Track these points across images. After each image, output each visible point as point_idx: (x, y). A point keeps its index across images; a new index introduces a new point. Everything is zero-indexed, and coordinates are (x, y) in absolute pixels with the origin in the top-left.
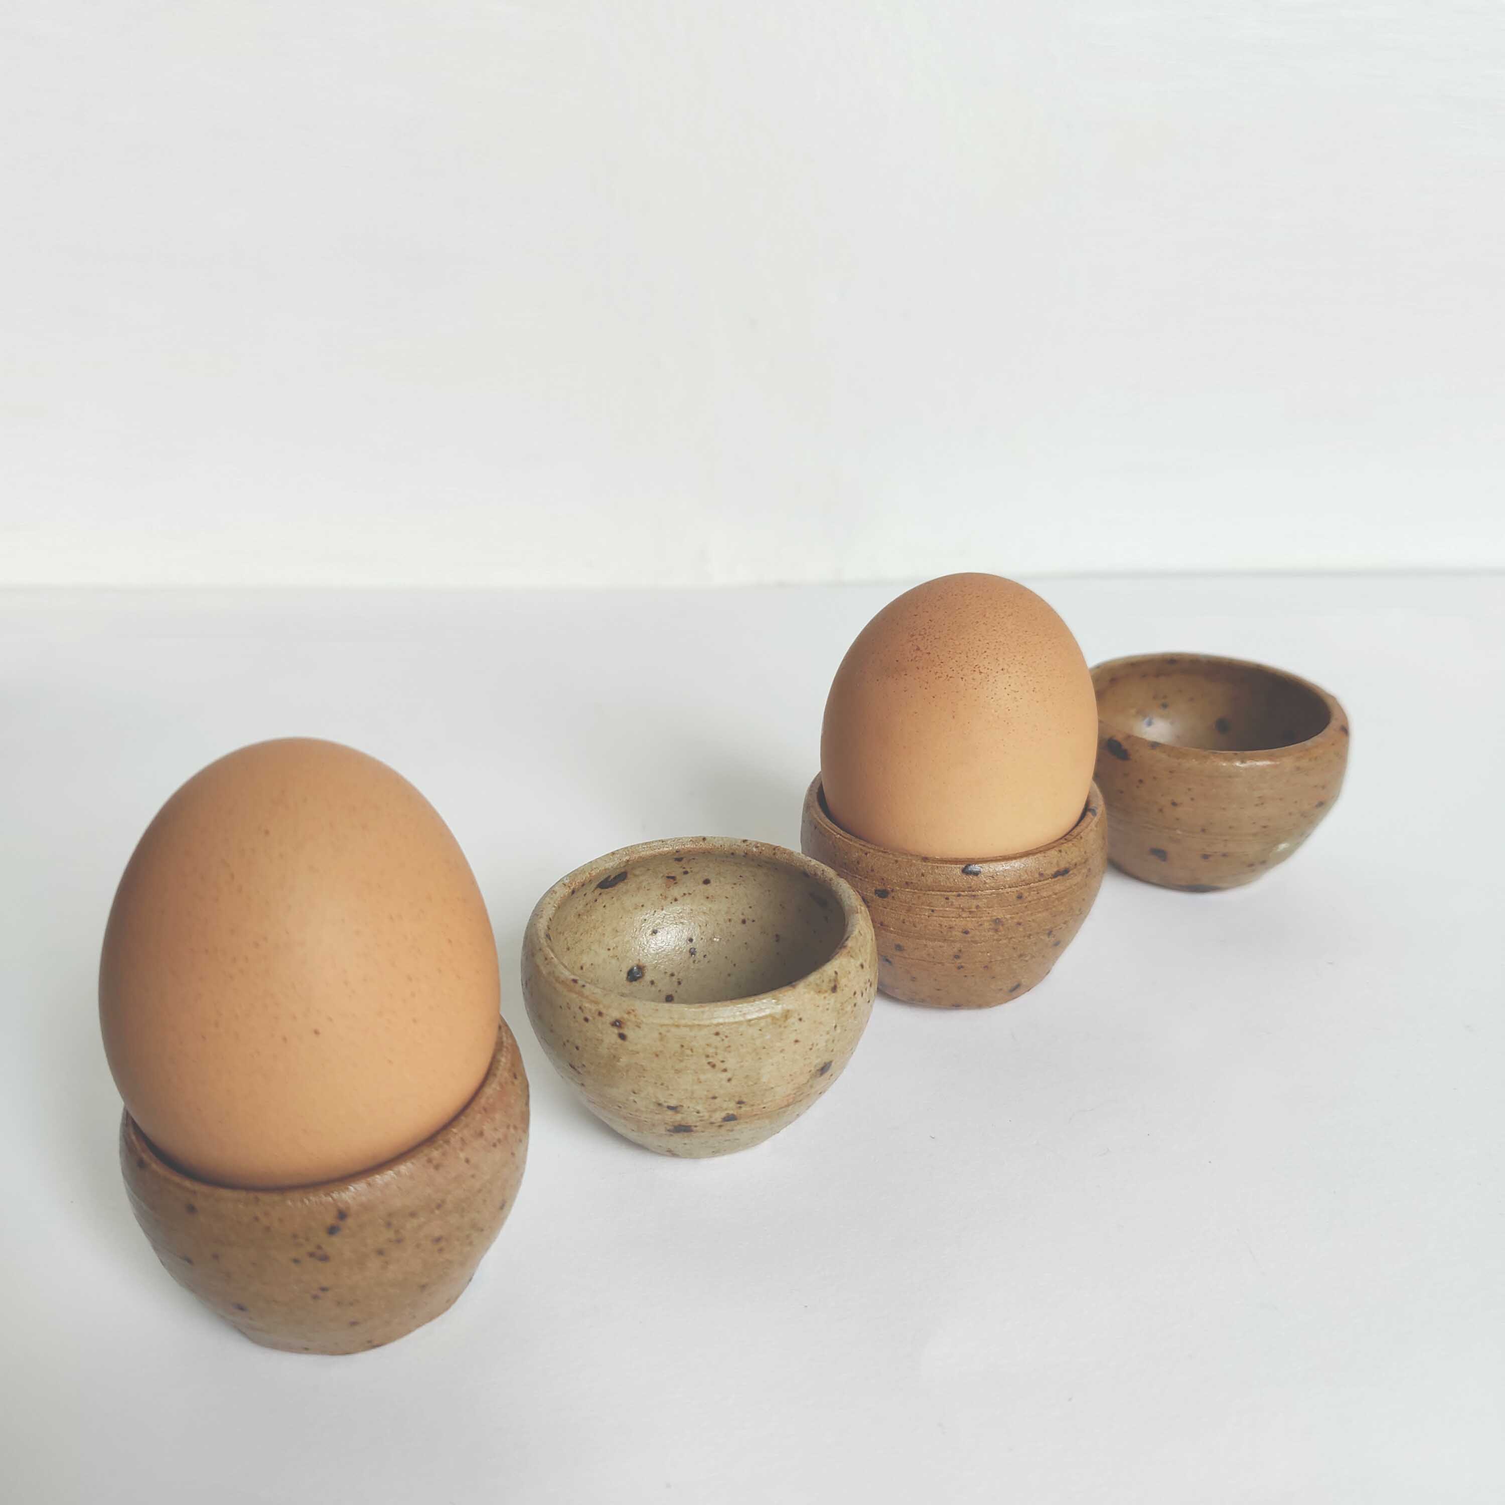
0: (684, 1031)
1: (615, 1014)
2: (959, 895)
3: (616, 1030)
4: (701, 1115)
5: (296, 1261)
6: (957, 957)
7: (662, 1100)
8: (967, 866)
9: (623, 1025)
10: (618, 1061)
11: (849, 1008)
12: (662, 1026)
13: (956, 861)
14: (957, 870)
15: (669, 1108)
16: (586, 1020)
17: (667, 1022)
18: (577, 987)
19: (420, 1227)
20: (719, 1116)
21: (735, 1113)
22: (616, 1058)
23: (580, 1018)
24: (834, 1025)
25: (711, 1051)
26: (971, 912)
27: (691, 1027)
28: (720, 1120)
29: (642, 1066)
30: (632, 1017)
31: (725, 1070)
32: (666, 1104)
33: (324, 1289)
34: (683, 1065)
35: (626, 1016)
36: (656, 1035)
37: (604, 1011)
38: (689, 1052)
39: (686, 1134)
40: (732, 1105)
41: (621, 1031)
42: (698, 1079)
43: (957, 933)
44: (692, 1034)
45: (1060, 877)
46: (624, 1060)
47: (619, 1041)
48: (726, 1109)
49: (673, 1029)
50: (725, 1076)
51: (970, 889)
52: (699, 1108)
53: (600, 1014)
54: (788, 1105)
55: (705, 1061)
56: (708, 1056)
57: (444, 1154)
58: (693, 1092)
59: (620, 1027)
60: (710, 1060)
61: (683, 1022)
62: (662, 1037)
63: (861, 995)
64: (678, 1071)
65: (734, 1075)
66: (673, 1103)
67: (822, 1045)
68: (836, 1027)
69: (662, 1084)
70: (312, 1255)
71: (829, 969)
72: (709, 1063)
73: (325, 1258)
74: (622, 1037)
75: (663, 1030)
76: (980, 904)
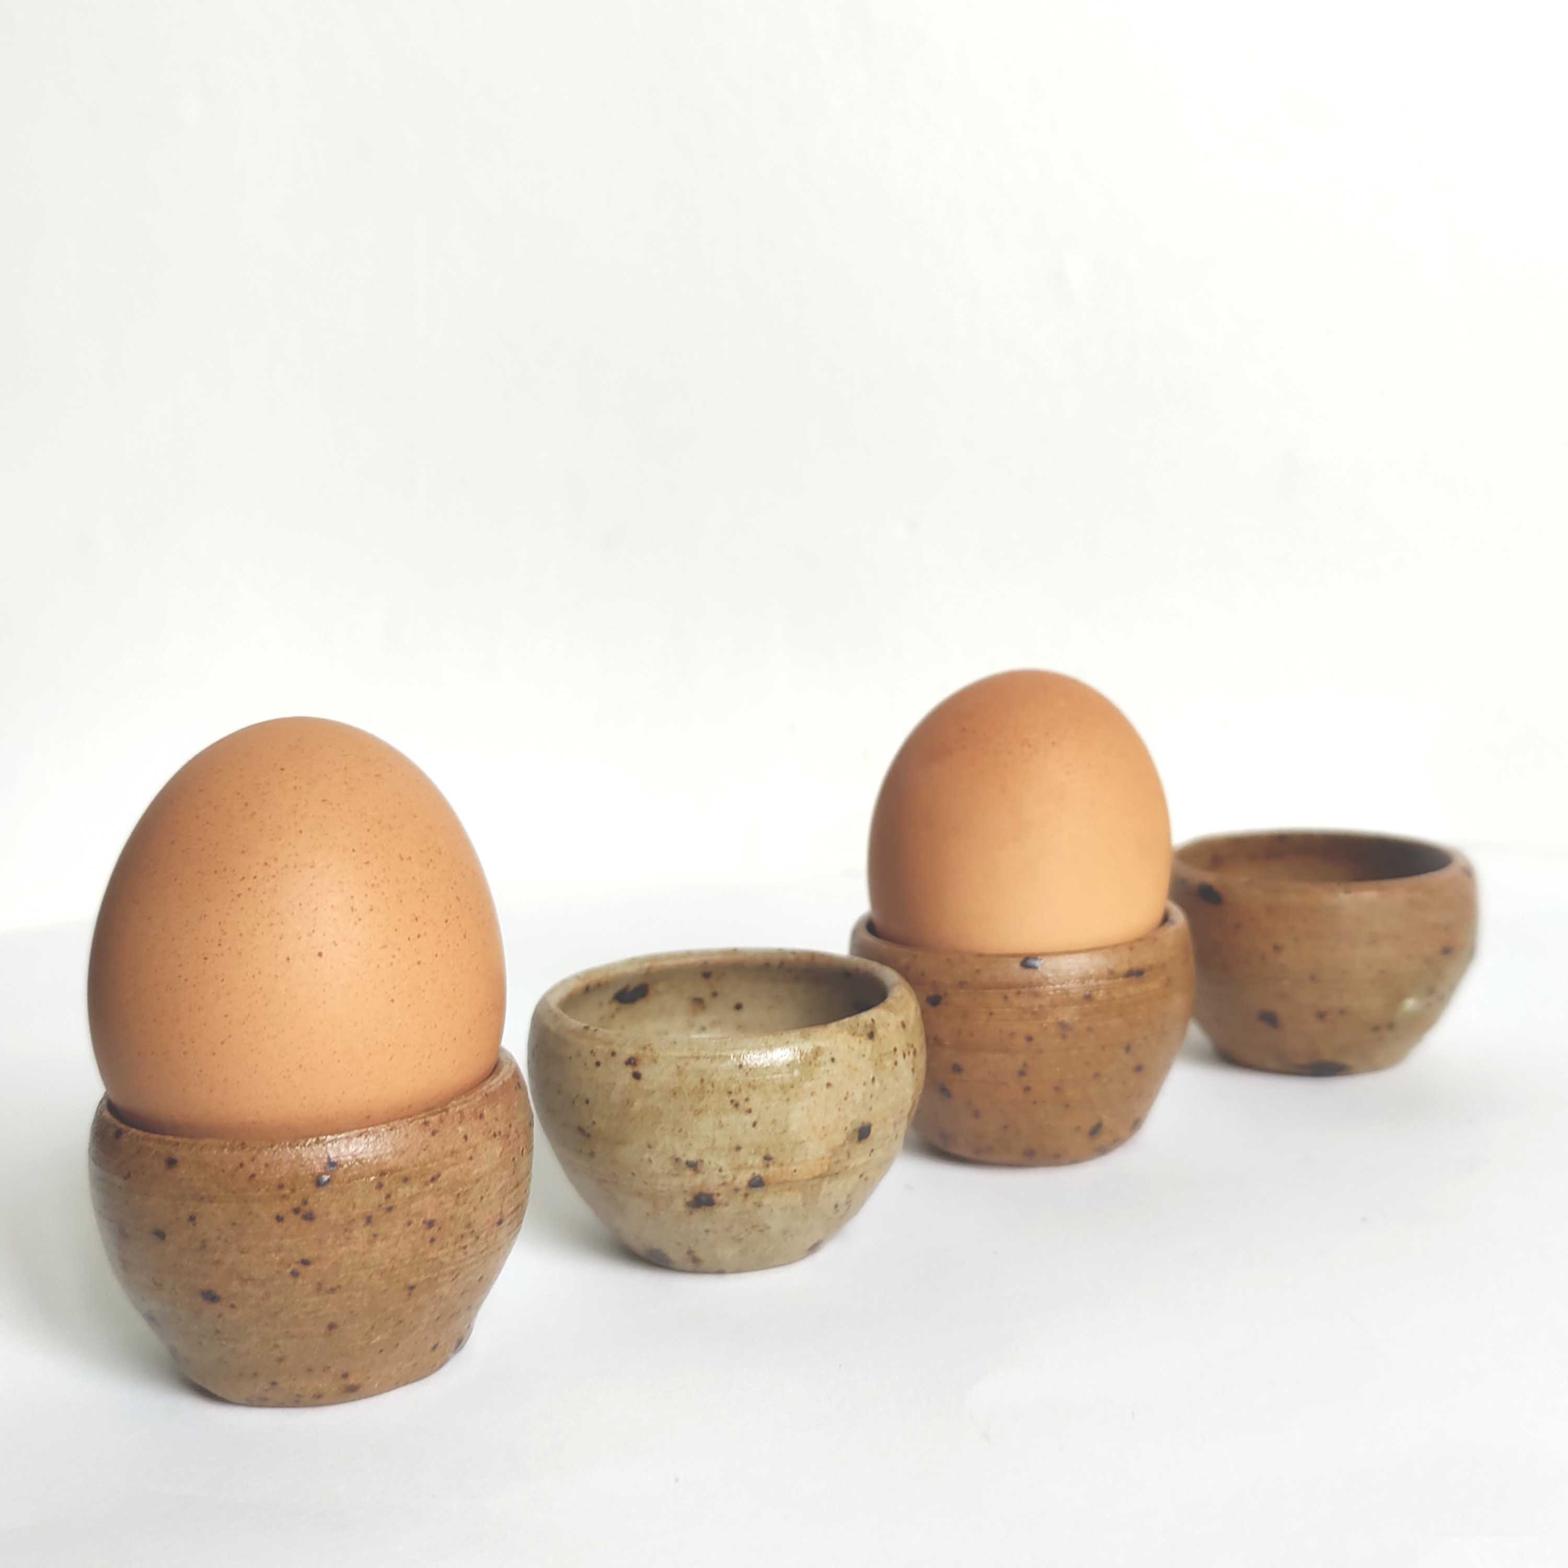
0: (703, 1064)
1: (629, 1052)
2: (1019, 993)
3: (630, 1070)
4: (724, 1174)
5: (279, 1219)
6: (1022, 1073)
7: (679, 1154)
8: (1027, 962)
9: (637, 1063)
10: (632, 1105)
11: (889, 1063)
12: (680, 1058)
13: (1014, 956)
14: (1016, 965)
15: (688, 1163)
16: (598, 1064)
17: (685, 1053)
18: (589, 1033)
19: (412, 1198)
20: (744, 1178)
21: (762, 1175)
22: (629, 1103)
23: (591, 1062)
24: (871, 1076)
25: (734, 1087)
26: (1034, 1013)
27: (713, 1058)
28: (745, 1184)
29: (658, 1108)
30: (648, 1052)
31: (750, 1111)
32: (684, 1159)
33: (305, 1263)
34: (703, 1103)
35: (641, 1052)
36: (673, 1068)
37: (617, 1049)
38: (709, 1087)
39: (707, 1208)
40: (758, 1160)
41: (636, 1069)
42: (720, 1122)
43: (1020, 1042)
44: (713, 1066)
45: (1133, 978)
46: (638, 1104)
47: (634, 1081)
48: (752, 1167)
49: (692, 1062)
50: (749, 1119)
51: (1030, 985)
52: (722, 1163)
53: (613, 1054)
54: (822, 1177)
55: (727, 1099)
56: (730, 1093)
57: (441, 1121)
58: (714, 1141)
59: (635, 1064)
60: (733, 1097)
61: (703, 1053)
62: (680, 1072)
63: (902, 1056)
64: (698, 1113)
65: (759, 1117)
66: (692, 1157)
67: (858, 1097)
68: (873, 1079)
69: (680, 1131)
70: (296, 1211)
71: (866, 1017)
72: (732, 1101)
73: (309, 1217)
74: (637, 1076)
75: (681, 1063)
76: (1043, 1003)
